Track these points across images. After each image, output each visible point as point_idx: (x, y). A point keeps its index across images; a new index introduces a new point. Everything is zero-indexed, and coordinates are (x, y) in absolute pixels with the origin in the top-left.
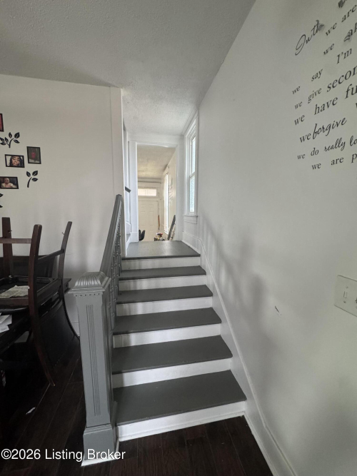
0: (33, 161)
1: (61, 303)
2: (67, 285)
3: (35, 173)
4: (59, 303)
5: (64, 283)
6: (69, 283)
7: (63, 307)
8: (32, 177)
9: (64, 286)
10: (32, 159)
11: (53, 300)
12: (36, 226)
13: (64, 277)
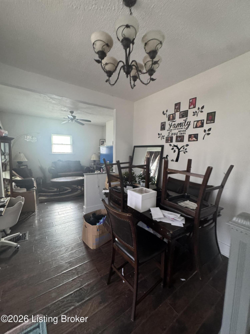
0: (209, 122)
1: (214, 224)
2: (219, 212)
3: (210, 130)
4: (212, 223)
5: (218, 209)
6: (221, 211)
7: (214, 227)
8: (207, 132)
9: (218, 212)
10: (209, 120)
11: (208, 219)
12: (209, 168)
13: (219, 206)
